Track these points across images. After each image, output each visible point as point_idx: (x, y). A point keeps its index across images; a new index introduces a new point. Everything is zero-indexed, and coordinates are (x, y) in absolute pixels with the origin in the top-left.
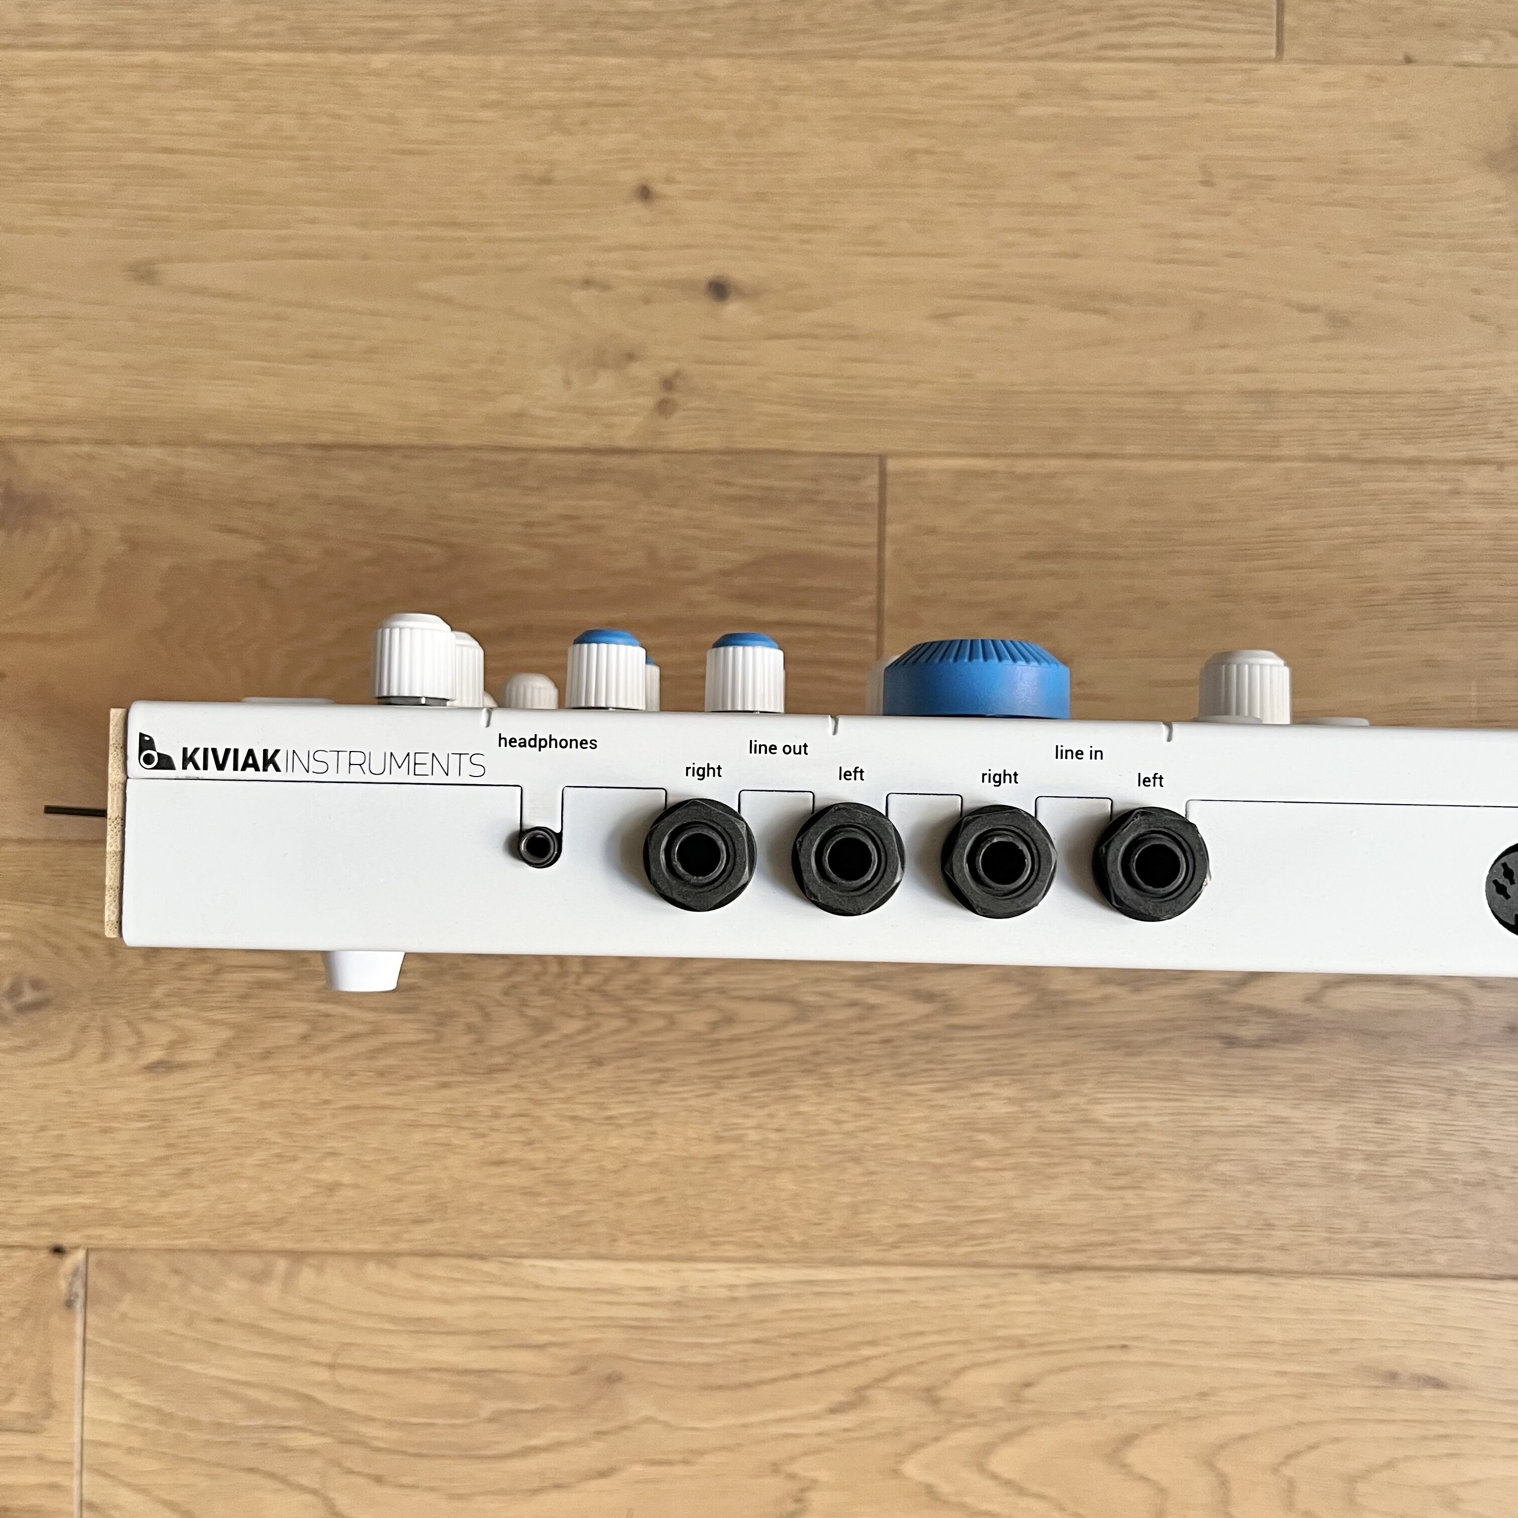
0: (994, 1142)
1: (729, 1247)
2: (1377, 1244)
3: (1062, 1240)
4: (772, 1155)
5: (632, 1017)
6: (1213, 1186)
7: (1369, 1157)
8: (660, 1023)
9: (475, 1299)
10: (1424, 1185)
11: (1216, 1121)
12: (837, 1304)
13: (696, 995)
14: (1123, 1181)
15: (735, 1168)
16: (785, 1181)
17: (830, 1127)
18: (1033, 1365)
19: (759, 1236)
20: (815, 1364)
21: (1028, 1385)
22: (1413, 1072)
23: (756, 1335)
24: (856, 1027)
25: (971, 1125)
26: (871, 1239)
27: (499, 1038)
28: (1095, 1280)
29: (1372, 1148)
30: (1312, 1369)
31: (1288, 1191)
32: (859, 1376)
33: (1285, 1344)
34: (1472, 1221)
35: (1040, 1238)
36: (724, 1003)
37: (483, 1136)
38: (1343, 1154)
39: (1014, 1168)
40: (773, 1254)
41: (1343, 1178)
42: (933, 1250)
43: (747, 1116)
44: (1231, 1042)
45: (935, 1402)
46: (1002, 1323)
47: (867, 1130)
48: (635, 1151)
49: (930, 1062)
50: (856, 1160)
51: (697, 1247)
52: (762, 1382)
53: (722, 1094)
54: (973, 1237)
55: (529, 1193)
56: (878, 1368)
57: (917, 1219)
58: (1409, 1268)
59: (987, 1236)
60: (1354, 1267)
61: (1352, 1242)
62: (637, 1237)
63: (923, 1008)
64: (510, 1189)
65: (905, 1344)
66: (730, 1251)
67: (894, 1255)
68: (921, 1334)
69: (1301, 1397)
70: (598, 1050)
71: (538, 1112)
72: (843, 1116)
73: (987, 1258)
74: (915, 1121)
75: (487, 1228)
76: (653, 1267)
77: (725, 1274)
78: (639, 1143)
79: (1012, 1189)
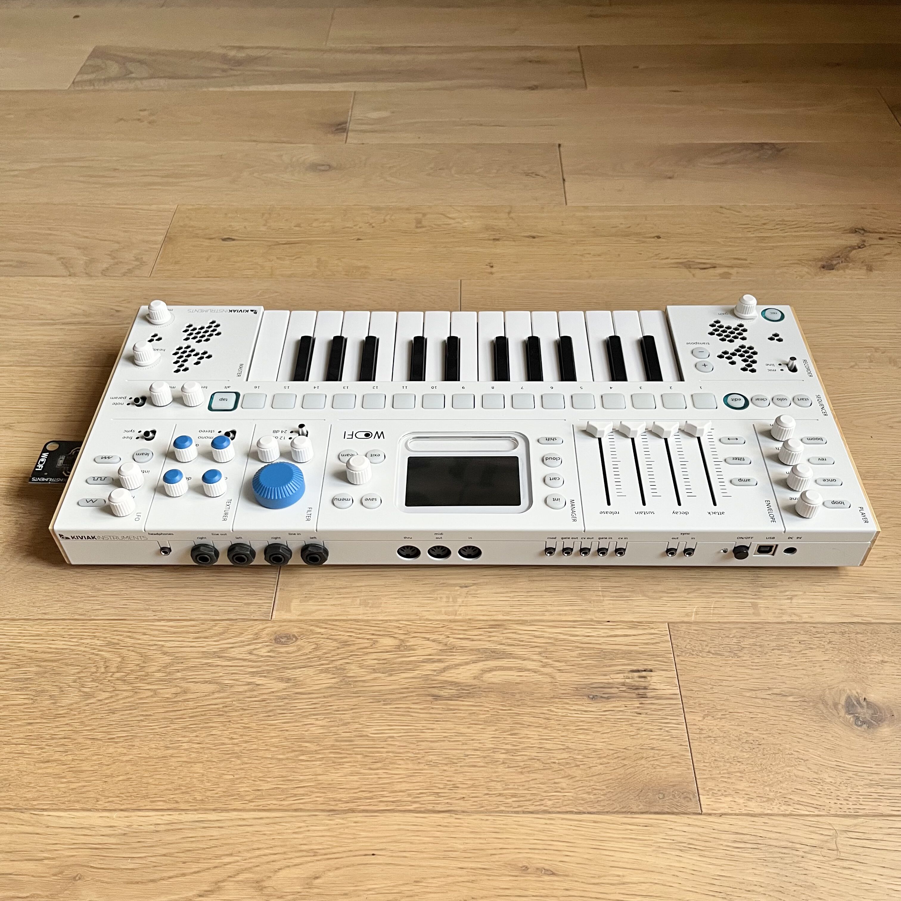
0: (312, 747)
1: (161, 803)
2: (514, 796)
3: (344, 796)
4: (194, 755)
5: (135, 691)
6: (426, 767)
7: (507, 752)
8: (150, 693)
9: (11, 834)
10: (537, 765)
11: (428, 735)
12: (215, 833)
13: (170, 681)
14: (379, 765)
15: (173, 762)
16: (198, 768)
17: (227, 741)
18: (320, 866)
19: (177, 797)
20: (195, 867)
21: (317, 878)
22: (529, 710)
23: (165, 851)
24: (248, 694)
25: (301, 739)
26: (240, 797)
27: (65, 702)
28: (359, 817)
29: (509, 747)
30: (479, 865)
31: (466, 769)
32: (220, 873)
33: (465, 851)
34: (564, 783)
35: (330, 795)
36: (184, 685)
37: (42, 748)
38: (494, 750)
39: (321, 759)
40: (183, 806)
41: (495, 761)
42: (272, 803)
43: (184, 737)
44: (437, 697)
45: (262, 888)
46: (304, 842)
47: (246, 742)
48: (122, 754)
49: (284, 710)
50: (238, 758)
51: (142, 804)
52: (163, 879)
53: (173, 726)
54: (295, 795)
55: (58, 776)
56: (231, 869)
57: (265, 786)
58: (532, 808)
59: (303, 795)
60: (503, 808)
61: (500, 795)
62: (110, 799)
63: (283, 685)
64: (49, 775)
65: (249, 855)
66: (161, 805)
67: (251, 806)
68: (258, 849)
69: (472, 881)
70: (115, 706)
71: (75, 736)
72: (235, 736)
73: (301, 806)
74: (272, 737)
75: (29, 795)
76: (115, 815)
77: (155, 817)
78: (125, 751)
79: (319, 771)
